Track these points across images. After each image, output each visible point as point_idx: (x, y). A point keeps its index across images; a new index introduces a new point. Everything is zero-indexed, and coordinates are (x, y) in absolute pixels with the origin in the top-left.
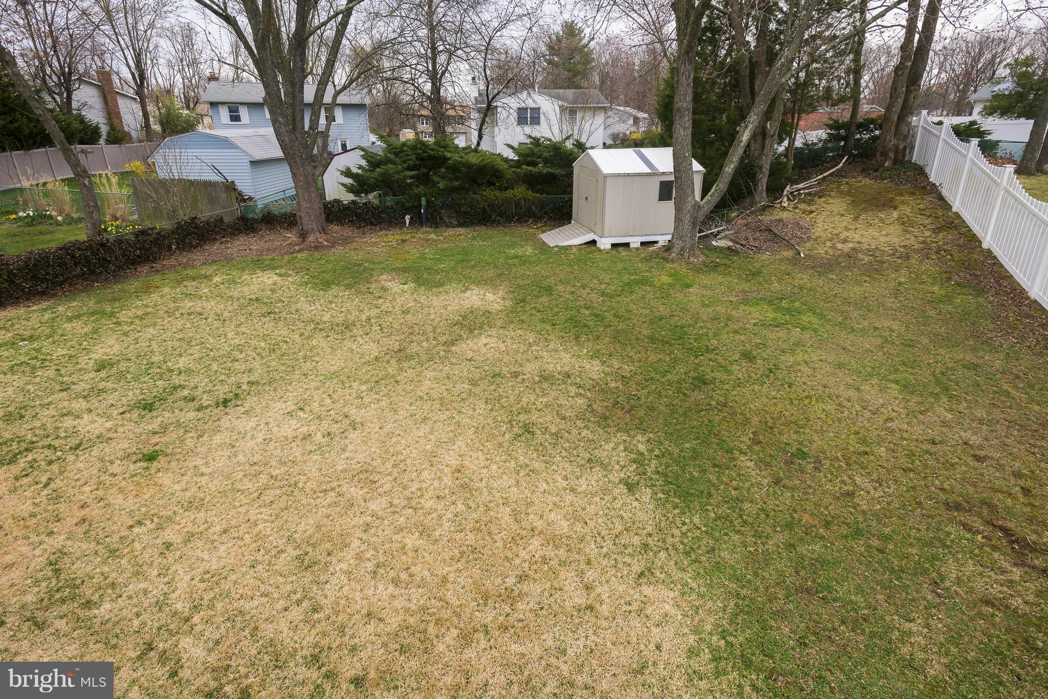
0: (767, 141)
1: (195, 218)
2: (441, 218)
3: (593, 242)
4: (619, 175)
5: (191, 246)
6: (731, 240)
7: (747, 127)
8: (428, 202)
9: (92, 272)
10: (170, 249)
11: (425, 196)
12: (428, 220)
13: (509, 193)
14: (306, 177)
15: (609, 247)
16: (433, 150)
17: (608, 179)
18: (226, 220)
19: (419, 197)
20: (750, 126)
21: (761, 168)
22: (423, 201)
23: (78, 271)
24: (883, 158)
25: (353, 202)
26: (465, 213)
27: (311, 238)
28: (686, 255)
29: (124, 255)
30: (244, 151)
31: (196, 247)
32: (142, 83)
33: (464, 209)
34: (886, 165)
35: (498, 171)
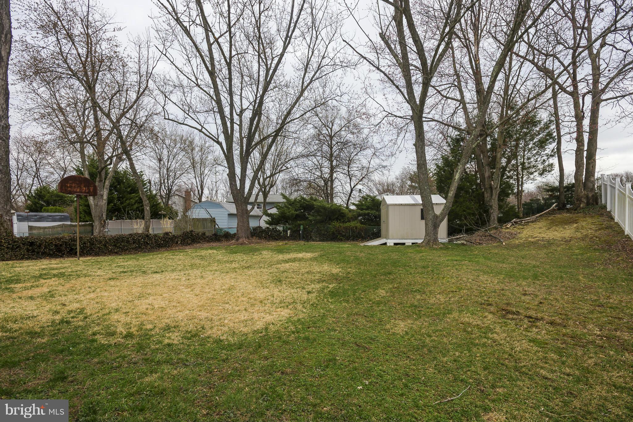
0: (493, 191)
1: (192, 231)
2: (311, 237)
3: (385, 244)
4: (396, 205)
5: (187, 243)
6: (466, 241)
7: (457, 171)
8: (304, 228)
9: (140, 247)
10: (177, 243)
11: (303, 225)
12: (303, 237)
13: (348, 224)
14: (242, 210)
15: (392, 244)
16: (308, 202)
17: (390, 207)
18: (207, 234)
19: (300, 225)
20: (459, 171)
21: (491, 206)
22: (302, 227)
23: (134, 246)
24: (578, 202)
25: (268, 228)
26: (324, 234)
27: (241, 240)
28: (431, 244)
29: (155, 242)
30: (226, 209)
31: (189, 244)
32: (202, 195)
33: (323, 232)
34: (581, 206)
35: (343, 213)
